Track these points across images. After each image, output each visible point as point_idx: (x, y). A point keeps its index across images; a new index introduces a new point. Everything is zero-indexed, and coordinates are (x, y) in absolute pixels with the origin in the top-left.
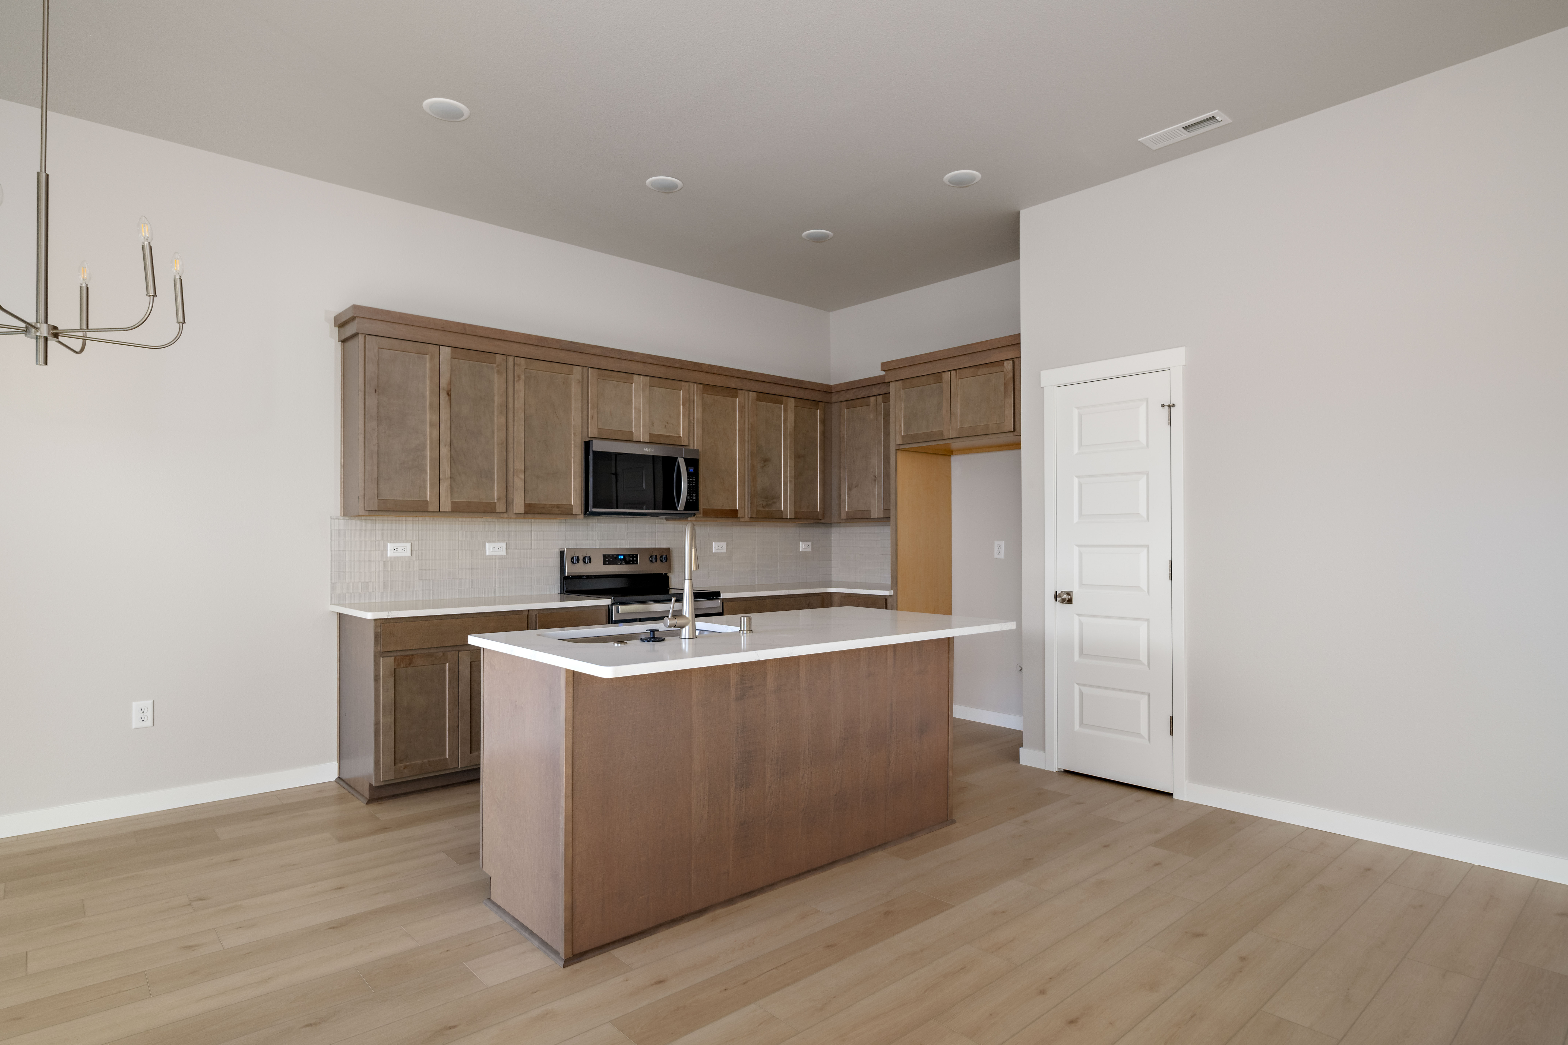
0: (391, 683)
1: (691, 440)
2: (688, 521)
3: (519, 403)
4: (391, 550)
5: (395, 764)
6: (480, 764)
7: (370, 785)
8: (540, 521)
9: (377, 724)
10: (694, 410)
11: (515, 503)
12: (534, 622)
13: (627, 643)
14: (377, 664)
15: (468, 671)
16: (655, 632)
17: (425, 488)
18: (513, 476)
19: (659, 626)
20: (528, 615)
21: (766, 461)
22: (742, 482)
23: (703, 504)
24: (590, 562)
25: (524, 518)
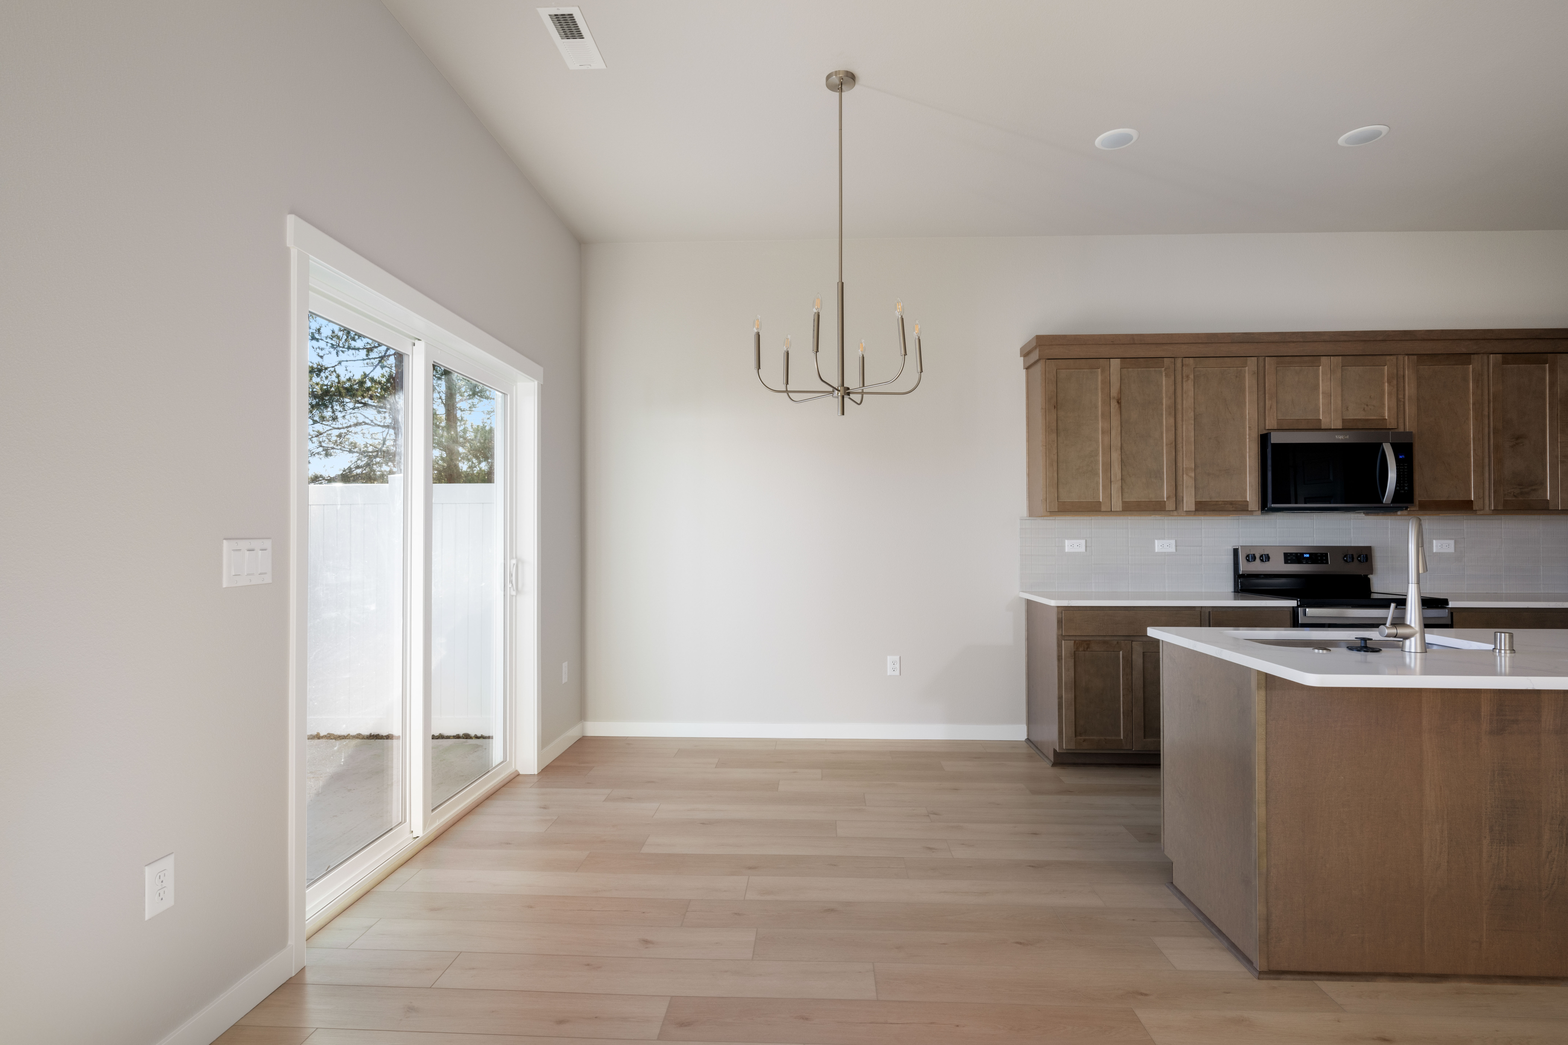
0: (1072, 663)
1: (1401, 421)
2: (1397, 515)
3: (1188, 403)
4: (1068, 546)
5: (1076, 736)
6: (1160, 751)
7: (1055, 751)
8: (1211, 518)
9: (1060, 698)
10: (1404, 386)
11: (1185, 501)
12: (1207, 618)
13: (1330, 650)
14: (1059, 646)
15: (1140, 661)
16: (1367, 641)
17: (1098, 489)
18: (1183, 474)
19: (1374, 635)
20: (1201, 612)
21: (1518, 439)
22: (1480, 466)
23: (1419, 494)
24: (1269, 561)
25: (1195, 515)
